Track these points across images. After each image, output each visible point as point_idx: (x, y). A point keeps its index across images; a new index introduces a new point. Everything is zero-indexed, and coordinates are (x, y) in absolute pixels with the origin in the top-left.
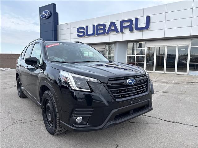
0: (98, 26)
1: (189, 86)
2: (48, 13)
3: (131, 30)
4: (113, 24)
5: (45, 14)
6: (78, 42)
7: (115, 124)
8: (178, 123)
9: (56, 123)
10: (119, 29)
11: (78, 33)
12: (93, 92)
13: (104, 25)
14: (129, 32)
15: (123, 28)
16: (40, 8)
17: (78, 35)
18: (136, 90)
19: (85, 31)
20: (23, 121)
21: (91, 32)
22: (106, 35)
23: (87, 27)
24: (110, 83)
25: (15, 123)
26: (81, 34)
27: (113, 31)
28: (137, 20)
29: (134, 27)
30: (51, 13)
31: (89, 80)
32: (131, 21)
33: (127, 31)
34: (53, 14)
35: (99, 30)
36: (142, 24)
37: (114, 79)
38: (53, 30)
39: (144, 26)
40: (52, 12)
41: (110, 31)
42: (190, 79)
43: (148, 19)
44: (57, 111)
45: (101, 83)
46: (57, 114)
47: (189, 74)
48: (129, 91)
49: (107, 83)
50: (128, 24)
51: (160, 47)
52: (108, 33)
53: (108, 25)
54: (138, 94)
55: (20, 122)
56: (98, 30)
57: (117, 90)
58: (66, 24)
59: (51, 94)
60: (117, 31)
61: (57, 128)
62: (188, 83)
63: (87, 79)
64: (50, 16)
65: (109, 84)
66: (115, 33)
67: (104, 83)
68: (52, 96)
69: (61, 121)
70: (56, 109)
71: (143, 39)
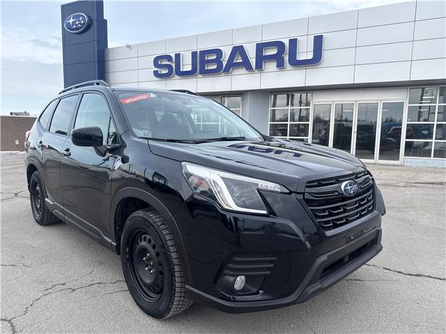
0: (204, 53)
1: (414, 190)
2: (83, 18)
3: (281, 65)
4: (239, 50)
5: (76, 21)
6: (184, 91)
7: (322, 290)
8: (429, 277)
9: (172, 290)
10: (253, 62)
11: (156, 69)
12: (275, 215)
13: (218, 52)
14: (277, 69)
15: (261, 60)
16: (63, 7)
17: (156, 73)
18: (357, 208)
19: (173, 65)
20: (69, 285)
21: (189, 68)
22: (223, 74)
23: (178, 56)
24: (309, 193)
25: (51, 291)
26: (165, 71)
27: (238, 65)
28: (293, 42)
29: (286, 58)
30: (90, 19)
31: (260, 187)
32: (280, 45)
33: (271, 66)
34: (95, 22)
35: (206, 63)
36: (305, 53)
37: (316, 183)
38: (96, 60)
39: (310, 56)
40: (94, 18)
41: (231, 65)
42: (412, 174)
43: (318, 41)
44: (175, 261)
45: (290, 193)
46: (177, 268)
47: (405, 164)
48: (345, 211)
49: (304, 193)
50: (273, 52)
51: (342, 104)
52: (227, 70)
53: (227, 52)
54: (361, 216)
55: (62, 287)
56: (203, 62)
57: (324, 211)
58: (129, 47)
59: (157, 220)
60: (249, 68)
61: (175, 303)
62: (408, 185)
63: (257, 185)
64: (88, 27)
65: (308, 196)
66: (243, 71)
67: (296, 193)
68: (159, 224)
69: (187, 286)
70: (174, 255)
71: (307, 85)
